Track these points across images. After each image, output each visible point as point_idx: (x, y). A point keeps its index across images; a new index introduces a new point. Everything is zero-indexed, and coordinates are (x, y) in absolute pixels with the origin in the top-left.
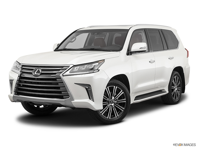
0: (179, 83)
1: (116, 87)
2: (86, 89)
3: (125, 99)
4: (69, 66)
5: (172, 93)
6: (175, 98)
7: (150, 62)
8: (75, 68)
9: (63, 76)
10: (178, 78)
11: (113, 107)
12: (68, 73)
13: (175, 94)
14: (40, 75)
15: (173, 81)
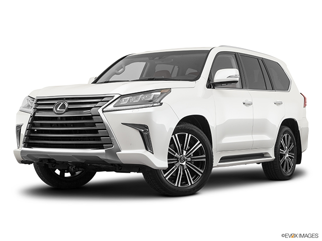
0: (292, 146)
1: (190, 135)
2: (141, 132)
3: (204, 156)
5: (281, 161)
6: (286, 170)
7: (244, 103)
8: (123, 100)
9: (103, 112)
10: (290, 137)
11: (185, 167)
12: (111, 107)
13: (285, 163)
15: (282, 142)
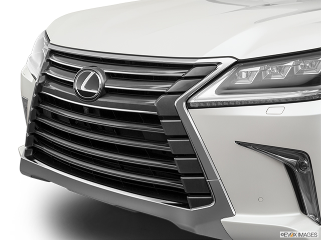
2: (289, 169)
4: (215, 65)
8: (244, 71)
12: (209, 94)
14: (101, 95)
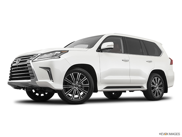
0: (161, 83)
1: (80, 74)
2: (48, 71)
3: (88, 84)
5: (153, 91)
6: (157, 95)
7: (123, 60)
9: (32, 62)
12: (36, 60)
13: (156, 91)
15: (153, 81)
